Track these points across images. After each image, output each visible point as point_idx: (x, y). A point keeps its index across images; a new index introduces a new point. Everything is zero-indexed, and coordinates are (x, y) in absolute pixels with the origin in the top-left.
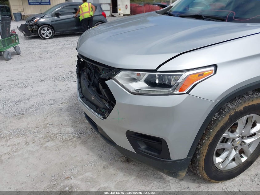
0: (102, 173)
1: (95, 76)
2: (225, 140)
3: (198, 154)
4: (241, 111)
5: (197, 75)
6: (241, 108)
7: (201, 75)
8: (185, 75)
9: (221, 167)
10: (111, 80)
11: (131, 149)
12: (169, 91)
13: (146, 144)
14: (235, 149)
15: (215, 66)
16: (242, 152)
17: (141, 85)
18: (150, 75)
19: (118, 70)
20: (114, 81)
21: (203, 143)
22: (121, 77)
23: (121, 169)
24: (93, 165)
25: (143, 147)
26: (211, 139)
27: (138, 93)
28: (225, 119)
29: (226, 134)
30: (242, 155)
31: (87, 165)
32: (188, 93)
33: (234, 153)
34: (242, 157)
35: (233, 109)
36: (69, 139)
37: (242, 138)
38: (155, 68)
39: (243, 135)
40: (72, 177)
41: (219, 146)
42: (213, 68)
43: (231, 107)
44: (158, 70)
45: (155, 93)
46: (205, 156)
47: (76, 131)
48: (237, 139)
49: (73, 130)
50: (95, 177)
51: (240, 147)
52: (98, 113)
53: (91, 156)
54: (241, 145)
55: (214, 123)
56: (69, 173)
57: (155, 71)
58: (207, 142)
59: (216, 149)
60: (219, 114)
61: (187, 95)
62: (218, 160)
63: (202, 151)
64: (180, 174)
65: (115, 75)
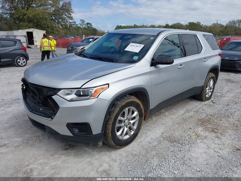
0: (50, 158)
1: (39, 97)
2: (121, 121)
3: (107, 130)
4: (124, 105)
5: (101, 89)
6: (124, 103)
7: (103, 88)
8: (95, 89)
9: (121, 138)
10: (55, 96)
11: (69, 134)
12: (88, 98)
13: (78, 128)
14: (126, 127)
15: (108, 84)
16: (130, 129)
17: (73, 96)
18: (77, 91)
19: (60, 90)
20: (57, 96)
21: (109, 123)
22: (61, 93)
23: (63, 154)
24: (43, 156)
25: (76, 131)
26: (112, 121)
27: (72, 100)
28: (117, 109)
29: (120, 118)
30: (131, 131)
31: (39, 157)
32: (97, 97)
33: (126, 129)
34: (131, 132)
35: (120, 104)
36: (19, 145)
37: (129, 120)
38: (80, 87)
39: (129, 118)
40: (30, 165)
41: (117, 125)
42: (107, 86)
43: (119, 103)
44: (82, 88)
45: (81, 99)
46: (111, 131)
47: (24, 139)
48: (126, 121)
49: (21, 139)
50: (46, 161)
51: (129, 126)
52: (47, 117)
53: (40, 151)
54: (129, 124)
55: (112, 112)
56: (27, 163)
57: (80, 88)
58: (111, 122)
59: (116, 126)
60: (115, 107)
61: (97, 98)
62: (119, 134)
63: (109, 128)
64: (99, 144)
65: (57, 92)
